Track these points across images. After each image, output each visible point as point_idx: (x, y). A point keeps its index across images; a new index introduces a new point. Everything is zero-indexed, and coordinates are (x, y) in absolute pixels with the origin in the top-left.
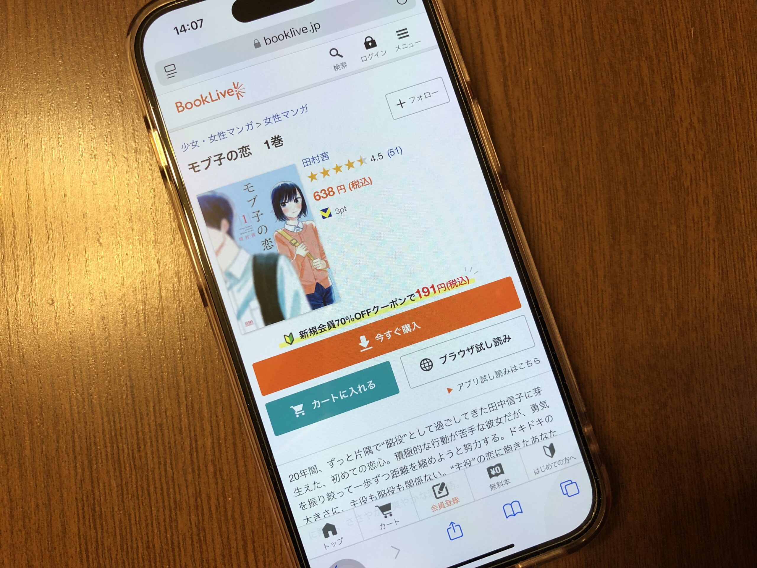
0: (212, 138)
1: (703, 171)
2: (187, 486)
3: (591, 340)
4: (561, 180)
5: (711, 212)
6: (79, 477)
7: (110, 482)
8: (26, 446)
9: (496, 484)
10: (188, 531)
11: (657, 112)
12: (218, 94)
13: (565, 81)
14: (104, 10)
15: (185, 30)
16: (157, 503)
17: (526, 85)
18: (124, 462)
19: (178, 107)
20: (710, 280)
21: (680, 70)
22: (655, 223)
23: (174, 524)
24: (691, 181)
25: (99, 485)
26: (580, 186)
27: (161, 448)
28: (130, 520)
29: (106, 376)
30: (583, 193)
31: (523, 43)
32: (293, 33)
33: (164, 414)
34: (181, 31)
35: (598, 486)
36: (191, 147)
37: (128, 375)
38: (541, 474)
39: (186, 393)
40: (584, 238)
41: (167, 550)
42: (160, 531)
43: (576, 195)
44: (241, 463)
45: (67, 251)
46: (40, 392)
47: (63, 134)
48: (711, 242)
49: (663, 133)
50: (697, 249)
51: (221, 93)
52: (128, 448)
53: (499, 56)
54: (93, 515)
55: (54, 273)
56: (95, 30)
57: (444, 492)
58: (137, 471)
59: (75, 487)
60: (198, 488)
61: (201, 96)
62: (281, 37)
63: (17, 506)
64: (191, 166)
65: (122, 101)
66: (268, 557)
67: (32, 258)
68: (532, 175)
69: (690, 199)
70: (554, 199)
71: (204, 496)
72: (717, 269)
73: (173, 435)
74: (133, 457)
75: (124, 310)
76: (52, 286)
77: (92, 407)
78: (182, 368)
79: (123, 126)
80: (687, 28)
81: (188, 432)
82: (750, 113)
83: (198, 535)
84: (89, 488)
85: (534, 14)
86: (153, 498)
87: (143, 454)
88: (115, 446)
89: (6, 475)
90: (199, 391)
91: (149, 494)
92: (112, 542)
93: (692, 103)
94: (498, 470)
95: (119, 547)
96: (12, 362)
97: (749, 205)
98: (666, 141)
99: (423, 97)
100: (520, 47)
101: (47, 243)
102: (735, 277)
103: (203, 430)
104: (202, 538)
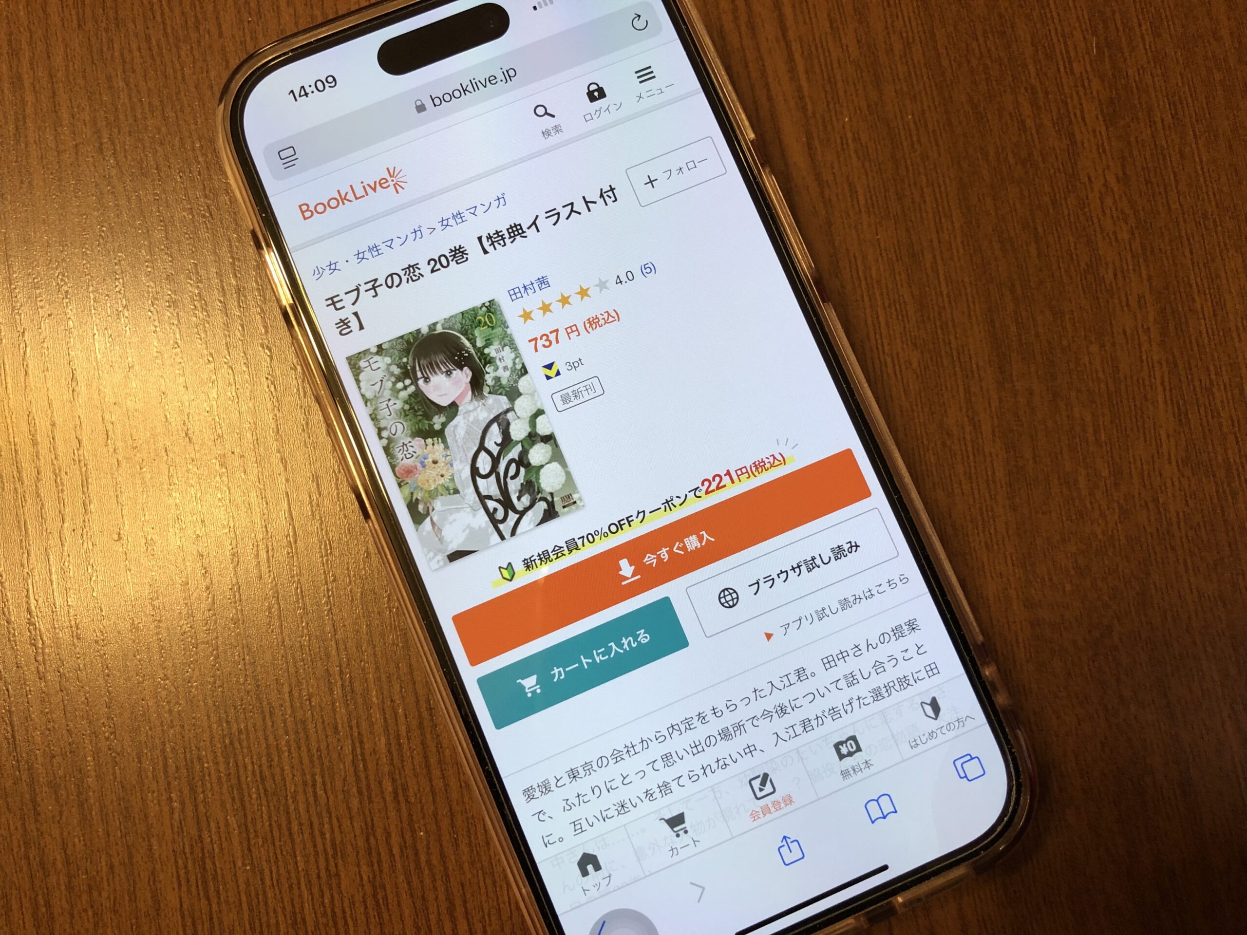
0: (360, 256)
1: (1133, 257)
2: (351, 818)
3: (981, 535)
4: (910, 287)
5: (1151, 318)
6: (176, 816)
7: (227, 820)
8: (88, 771)
9: (850, 769)
10: (359, 892)
11: (1052, 171)
12: (364, 187)
13: (902, 133)
14: (175, 78)
15: (306, 94)
16: (304, 849)
17: (842, 144)
18: (248, 785)
19: (303, 212)
20: (1161, 426)
21: (1081, 104)
22: (1065, 343)
23: (334, 881)
24: (1115, 275)
25: (209, 826)
26: (942, 295)
27: (306, 760)
28: (262, 880)
29: (211, 649)
30: (947, 305)
31: (832, 80)
32: (475, 86)
33: (308, 702)
34: (300, 96)
35: (1014, 760)
36: (327, 272)
37: (245, 645)
38: (921, 748)
39: (340, 666)
40: (955, 375)
41: (326, 925)
42: (312, 894)
43: (936, 308)
44: (436, 773)
45: (138, 455)
46: (106, 682)
47: (122, 273)
48: (1157, 366)
49: (1063, 202)
50: (1135, 378)
51: (369, 185)
52: (253, 763)
53: (796, 103)
54: (203, 876)
55: (118, 492)
56: (163, 110)
57: (768, 788)
58: (270, 798)
59: (170, 831)
60: (369, 819)
61: (339, 191)
62: (457, 94)
63: (78, 870)
64: (330, 302)
65: (211, 215)
66: (490, 925)
67: (84, 469)
68: (863, 282)
69: (1116, 301)
70: (903, 316)
71: (379, 832)
72: (1170, 407)
73: (324, 737)
74: (261, 777)
75: (234, 543)
76: (119, 511)
77: (192, 702)
78: (331, 627)
79: (215, 253)
80: (1085, 38)
81: (348, 729)
82: (1197, 159)
83: (375, 895)
84: (194, 832)
85: (845, 34)
86: (298, 841)
87: (277, 771)
88: (232, 760)
89: (59, 822)
90: (361, 661)
91: (291, 834)
92: (235, 918)
93: (1104, 151)
94: (851, 746)
95: (247, 926)
96: (58, 638)
97: (1210, 304)
98: (1069, 215)
99: (685, 169)
100: (828, 88)
101: (107, 445)
102: (1201, 419)
103: (372, 725)
104: (381, 901)
